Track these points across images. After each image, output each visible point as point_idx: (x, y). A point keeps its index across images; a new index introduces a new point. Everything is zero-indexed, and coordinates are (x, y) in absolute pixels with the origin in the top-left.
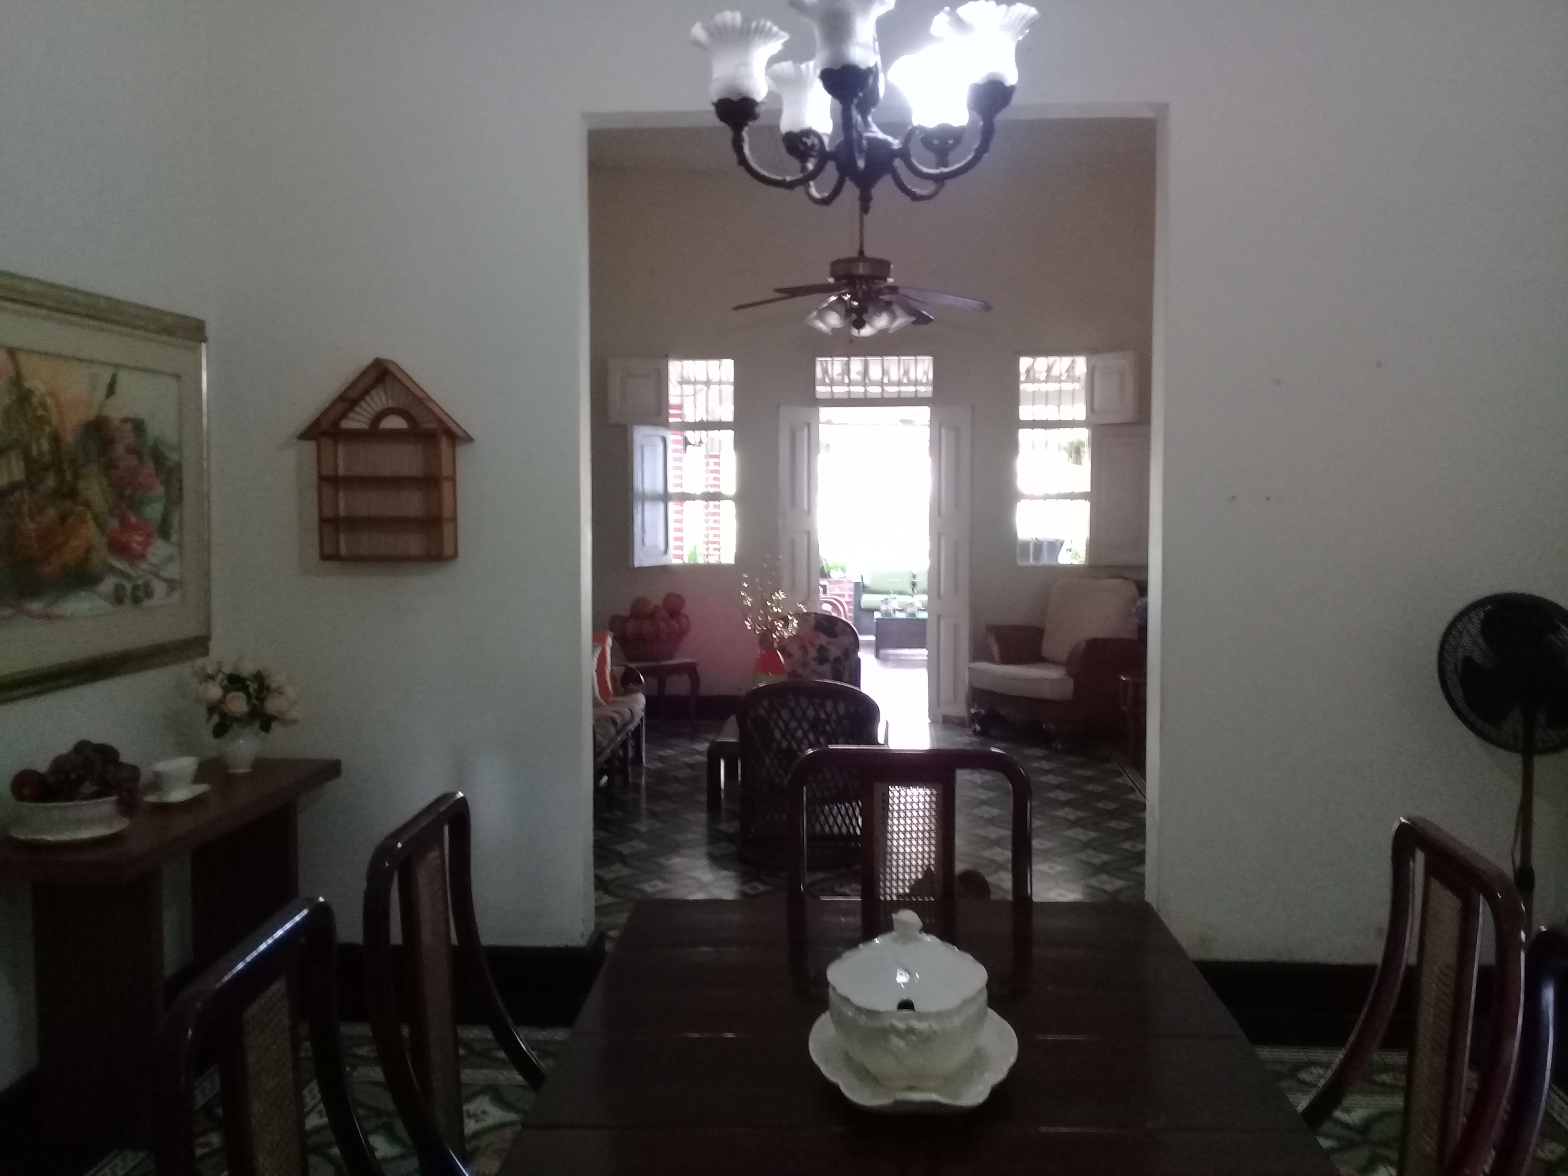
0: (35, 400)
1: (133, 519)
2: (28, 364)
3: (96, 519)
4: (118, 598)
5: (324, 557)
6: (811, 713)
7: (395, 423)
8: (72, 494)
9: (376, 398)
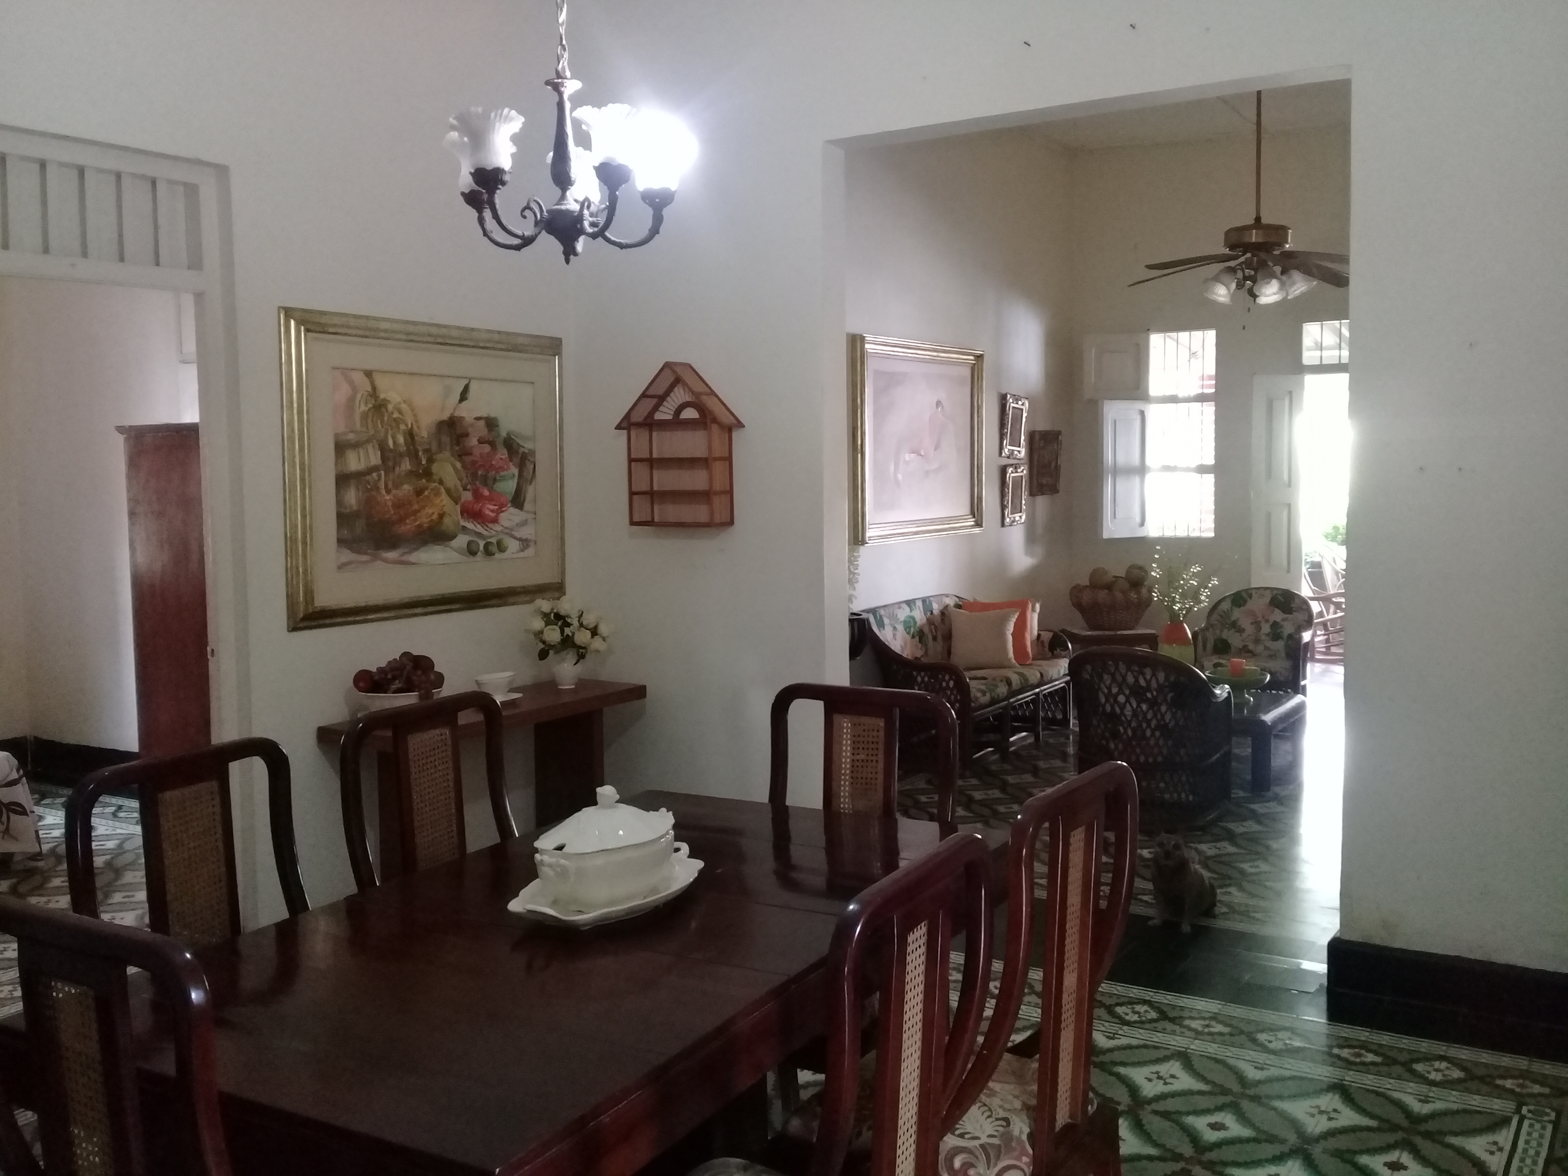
0: (390, 407)
1: (486, 493)
2: (381, 382)
3: (449, 492)
4: (471, 551)
5: (633, 523)
6: (1130, 679)
7: (690, 414)
8: (428, 474)
9: (677, 394)
